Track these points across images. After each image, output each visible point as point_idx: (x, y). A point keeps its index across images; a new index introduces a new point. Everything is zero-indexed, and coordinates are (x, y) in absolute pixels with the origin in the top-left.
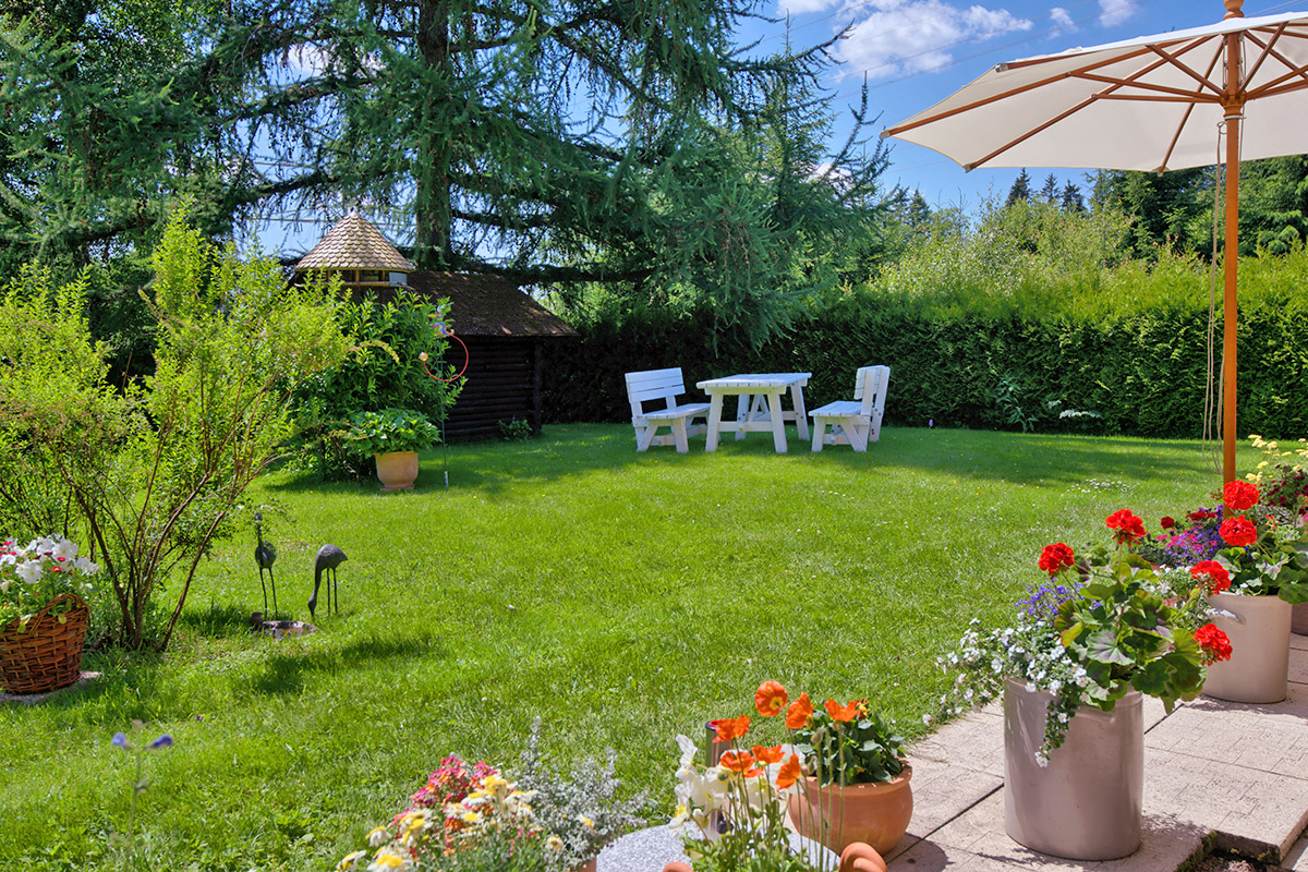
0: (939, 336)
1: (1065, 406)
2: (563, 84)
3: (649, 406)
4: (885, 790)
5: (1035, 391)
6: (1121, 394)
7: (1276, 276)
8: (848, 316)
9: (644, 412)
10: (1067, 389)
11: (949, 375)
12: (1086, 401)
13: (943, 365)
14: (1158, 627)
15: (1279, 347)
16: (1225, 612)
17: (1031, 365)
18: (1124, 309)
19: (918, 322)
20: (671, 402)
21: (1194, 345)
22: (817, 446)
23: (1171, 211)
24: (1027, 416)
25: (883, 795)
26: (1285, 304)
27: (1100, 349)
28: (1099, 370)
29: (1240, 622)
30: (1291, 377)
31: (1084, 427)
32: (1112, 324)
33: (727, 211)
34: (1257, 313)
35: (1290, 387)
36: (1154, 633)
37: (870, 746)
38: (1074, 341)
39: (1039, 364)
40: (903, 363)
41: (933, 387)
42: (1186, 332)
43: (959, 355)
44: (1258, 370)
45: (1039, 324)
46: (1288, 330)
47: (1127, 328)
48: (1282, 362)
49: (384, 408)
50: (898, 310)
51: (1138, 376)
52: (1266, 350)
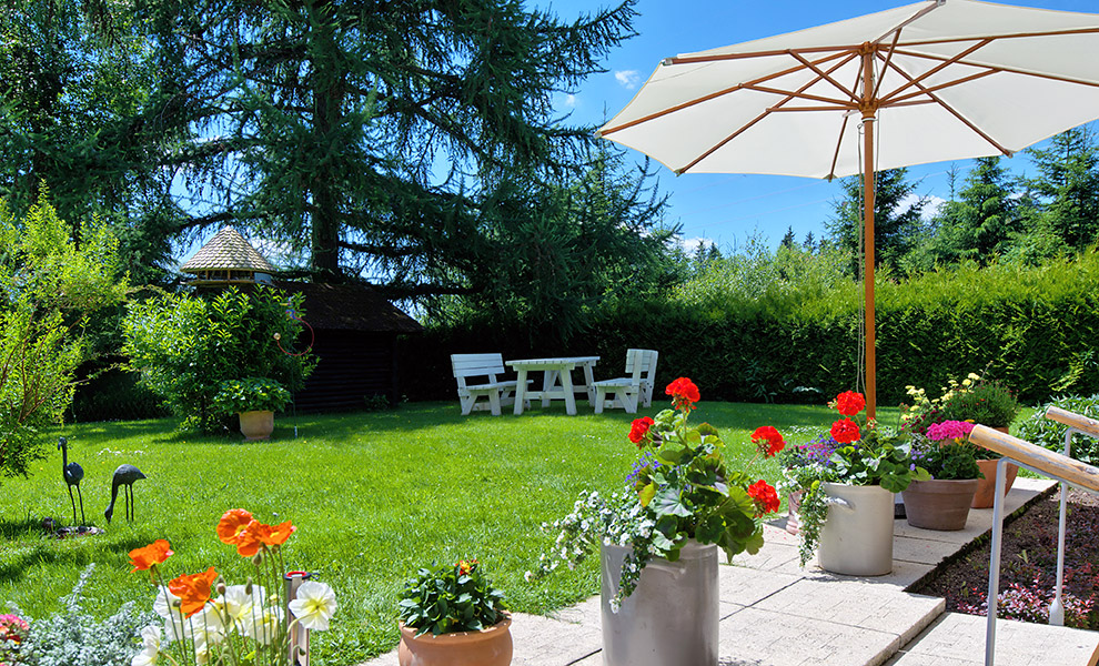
0: (704, 333)
1: (798, 383)
2: (429, 150)
3: (470, 381)
4: (474, 638)
5: (774, 373)
6: (837, 375)
7: (949, 285)
8: (638, 319)
9: (467, 385)
10: (798, 371)
11: (712, 362)
12: (812, 380)
13: (707, 355)
14: (717, 483)
15: (952, 337)
16: (838, 500)
17: (771, 354)
18: (839, 310)
19: (688, 323)
20: (493, 379)
21: (889, 336)
22: (598, 410)
23: (885, 249)
24: (769, 391)
25: (475, 643)
26: (955, 305)
27: (822, 341)
28: (821, 357)
29: (851, 507)
30: (960, 360)
31: (811, 399)
32: (829, 321)
33: (537, 235)
34: (935, 312)
35: (961, 366)
36: (712, 488)
37: (465, 598)
38: (803, 336)
39: (778, 352)
40: (678, 353)
41: (700, 371)
42: (884, 327)
43: (720, 347)
44: (936, 355)
45: (777, 323)
46: (958, 324)
47: (841, 325)
48: (954, 349)
49: (246, 377)
50: (674, 314)
51: (849, 361)
52: (942, 340)
